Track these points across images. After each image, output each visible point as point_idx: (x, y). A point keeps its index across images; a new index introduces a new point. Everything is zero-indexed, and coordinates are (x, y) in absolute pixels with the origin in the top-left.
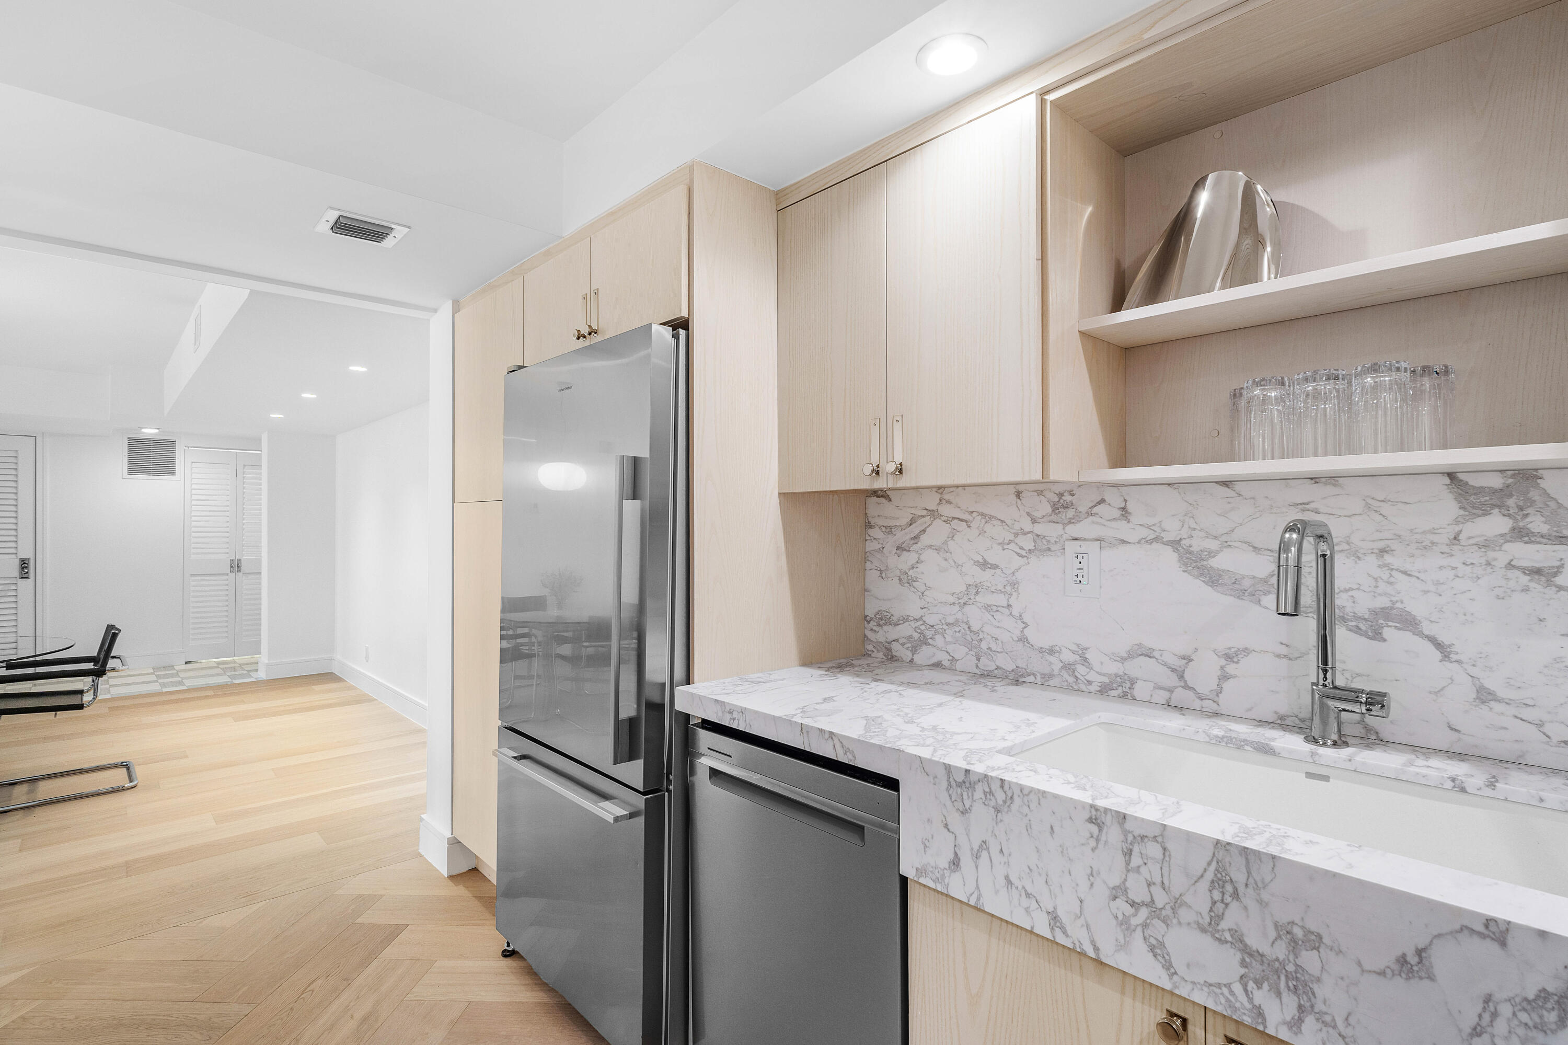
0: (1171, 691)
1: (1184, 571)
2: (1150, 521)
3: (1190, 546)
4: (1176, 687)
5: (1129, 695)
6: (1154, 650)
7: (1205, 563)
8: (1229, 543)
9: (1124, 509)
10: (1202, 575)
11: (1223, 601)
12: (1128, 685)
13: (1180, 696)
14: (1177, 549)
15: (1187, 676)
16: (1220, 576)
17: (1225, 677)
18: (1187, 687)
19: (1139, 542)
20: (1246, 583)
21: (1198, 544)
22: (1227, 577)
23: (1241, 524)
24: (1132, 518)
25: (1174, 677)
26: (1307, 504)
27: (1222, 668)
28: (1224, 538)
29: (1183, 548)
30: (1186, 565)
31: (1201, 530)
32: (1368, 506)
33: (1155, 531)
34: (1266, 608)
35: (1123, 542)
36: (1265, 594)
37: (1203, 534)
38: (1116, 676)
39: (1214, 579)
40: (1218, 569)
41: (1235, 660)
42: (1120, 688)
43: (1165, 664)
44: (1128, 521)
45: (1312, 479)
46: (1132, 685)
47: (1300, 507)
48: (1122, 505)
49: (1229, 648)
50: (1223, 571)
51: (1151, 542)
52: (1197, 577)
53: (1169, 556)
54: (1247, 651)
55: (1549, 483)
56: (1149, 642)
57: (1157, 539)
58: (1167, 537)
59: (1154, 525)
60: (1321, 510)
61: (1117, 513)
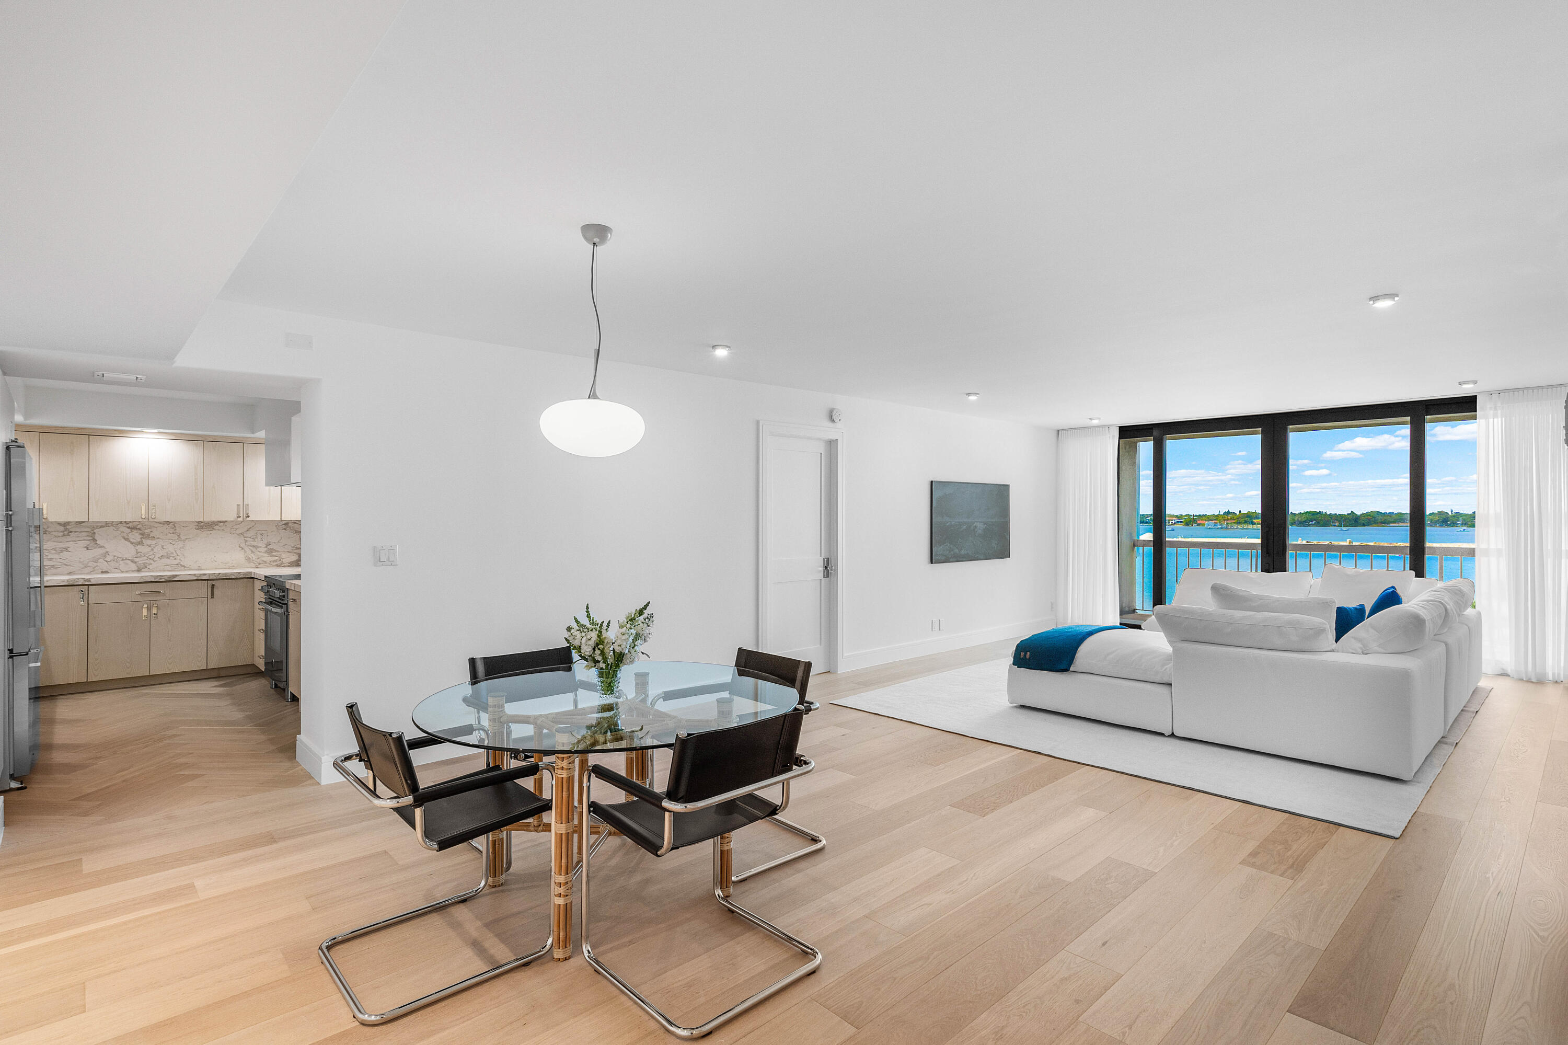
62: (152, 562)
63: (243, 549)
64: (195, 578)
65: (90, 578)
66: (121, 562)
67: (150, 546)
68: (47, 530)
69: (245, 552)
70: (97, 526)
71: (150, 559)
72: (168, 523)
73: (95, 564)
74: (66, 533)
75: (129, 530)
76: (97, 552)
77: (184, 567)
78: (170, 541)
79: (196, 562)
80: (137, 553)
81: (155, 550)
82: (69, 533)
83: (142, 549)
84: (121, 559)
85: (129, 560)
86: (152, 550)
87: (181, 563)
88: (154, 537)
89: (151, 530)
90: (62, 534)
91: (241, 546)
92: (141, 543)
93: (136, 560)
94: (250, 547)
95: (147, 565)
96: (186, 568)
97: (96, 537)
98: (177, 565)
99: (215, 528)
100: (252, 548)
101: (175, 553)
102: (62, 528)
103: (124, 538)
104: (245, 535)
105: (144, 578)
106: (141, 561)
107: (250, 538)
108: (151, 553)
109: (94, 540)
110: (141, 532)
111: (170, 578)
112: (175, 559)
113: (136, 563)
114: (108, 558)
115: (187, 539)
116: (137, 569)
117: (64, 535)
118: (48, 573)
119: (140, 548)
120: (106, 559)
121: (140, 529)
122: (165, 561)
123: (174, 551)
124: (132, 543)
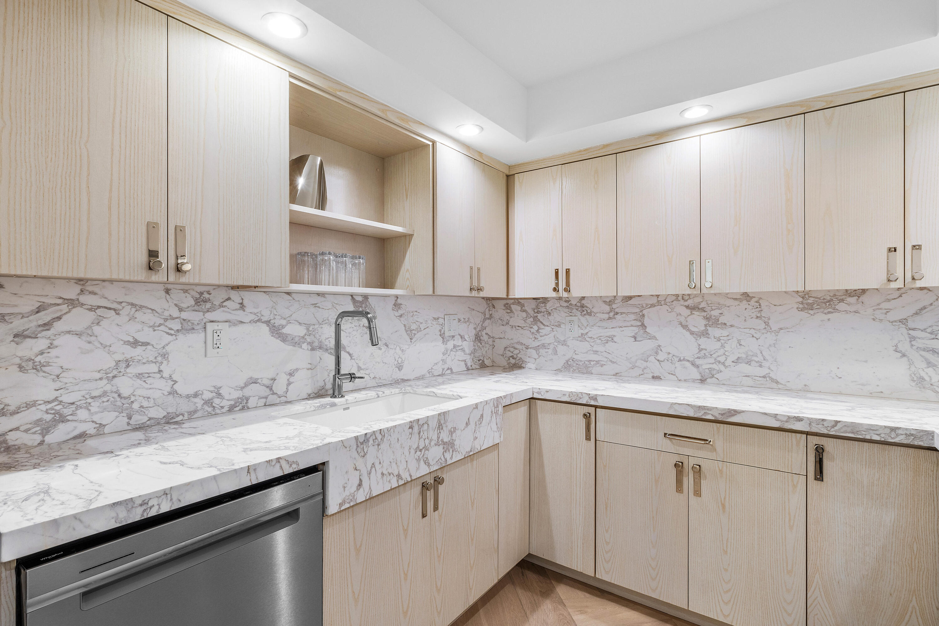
0: (266, 398)
1: (272, 336)
2: (256, 311)
3: (274, 323)
4: (268, 395)
5: (246, 407)
6: (258, 379)
7: (281, 331)
8: (290, 321)
9: (241, 304)
10: (280, 337)
11: (288, 348)
12: (245, 401)
13: (272, 399)
14: (268, 325)
15: (273, 388)
16: (287, 337)
17: (289, 384)
18: (274, 394)
19: (250, 322)
20: (297, 339)
21: (278, 322)
22: (289, 337)
23: (294, 313)
24: (246, 309)
25: (268, 390)
26: (316, 304)
27: (288, 380)
28: (288, 319)
29: (271, 324)
30: (273, 333)
31: (279, 315)
32: (333, 306)
33: (258, 316)
34: (304, 349)
35: (242, 322)
36: (303, 343)
37: (279, 317)
38: (238, 398)
39: (284, 338)
40: (286, 334)
41: (293, 375)
42: (241, 404)
43: (264, 385)
44: (244, 311)
45: (317, 294)
46: (247, 401)
47: (314, 305)
48: (241, 301)
49: (291, 370)
50: (288, 334)
51: (256, 322)
52: (277, 338)
53: (265, 329)
54: (297, 370)
55: (370, 299)
56: (255, 376)
57: (259, 320)
58: (264, 319)
59: (257, 313)
60: (320, 307)
61: (238, 306)
62: (722, 367)
63: (904, 355)
64: (776, 424)
65: (596, 395)
66: (678, 364)
67: (719, 340)
68: (593, 310)
69: (911, 363)
70: (647, 305)
71: (719, 362)
72: (746, 296)
73: (645, 364)
74: (611, 314)
75: (688, 312)
76: (649, 345)
77: (777, 382)
78: (752, 332)
79: (799, 376)
80: (700, 350)
81: (727, 347)
82: (614, 315)
83: (709, 344)
84: (677, 359)
85: (688, 361)
86: (723, 346)
87: (772, 375)
88: (725, 324)
89: (720, 312)
90: (606, 316)
91: (900, 347)
92: (705, 334)
93: (698, 362)
94: (923, 353)
95: (714, 372)
96: (780, 386)
97: (646, 321)
98: (764, 377)
99: (837, 307)
100: (929, 356)
101: (760, 355)
102: (607, 308)
103: (681, 324)
104: (911, 324)
105: (676, 407)
106: (705, 364)
107: (924, 330)
108: (721, 352)
109: (643, 326)
110: (705, 314)
111: (722, 415)
112: (761, 366)
113: (698, 367)
114: (661, 356)
115: (781, 329)
116: (699, 378)
117: (610, 318)
118: (593, 371)
119: (703, 341)
120: (658, 358)
121: (703, 310)
122: (744, 368)
123: (759, 352)
124: (692, 333)
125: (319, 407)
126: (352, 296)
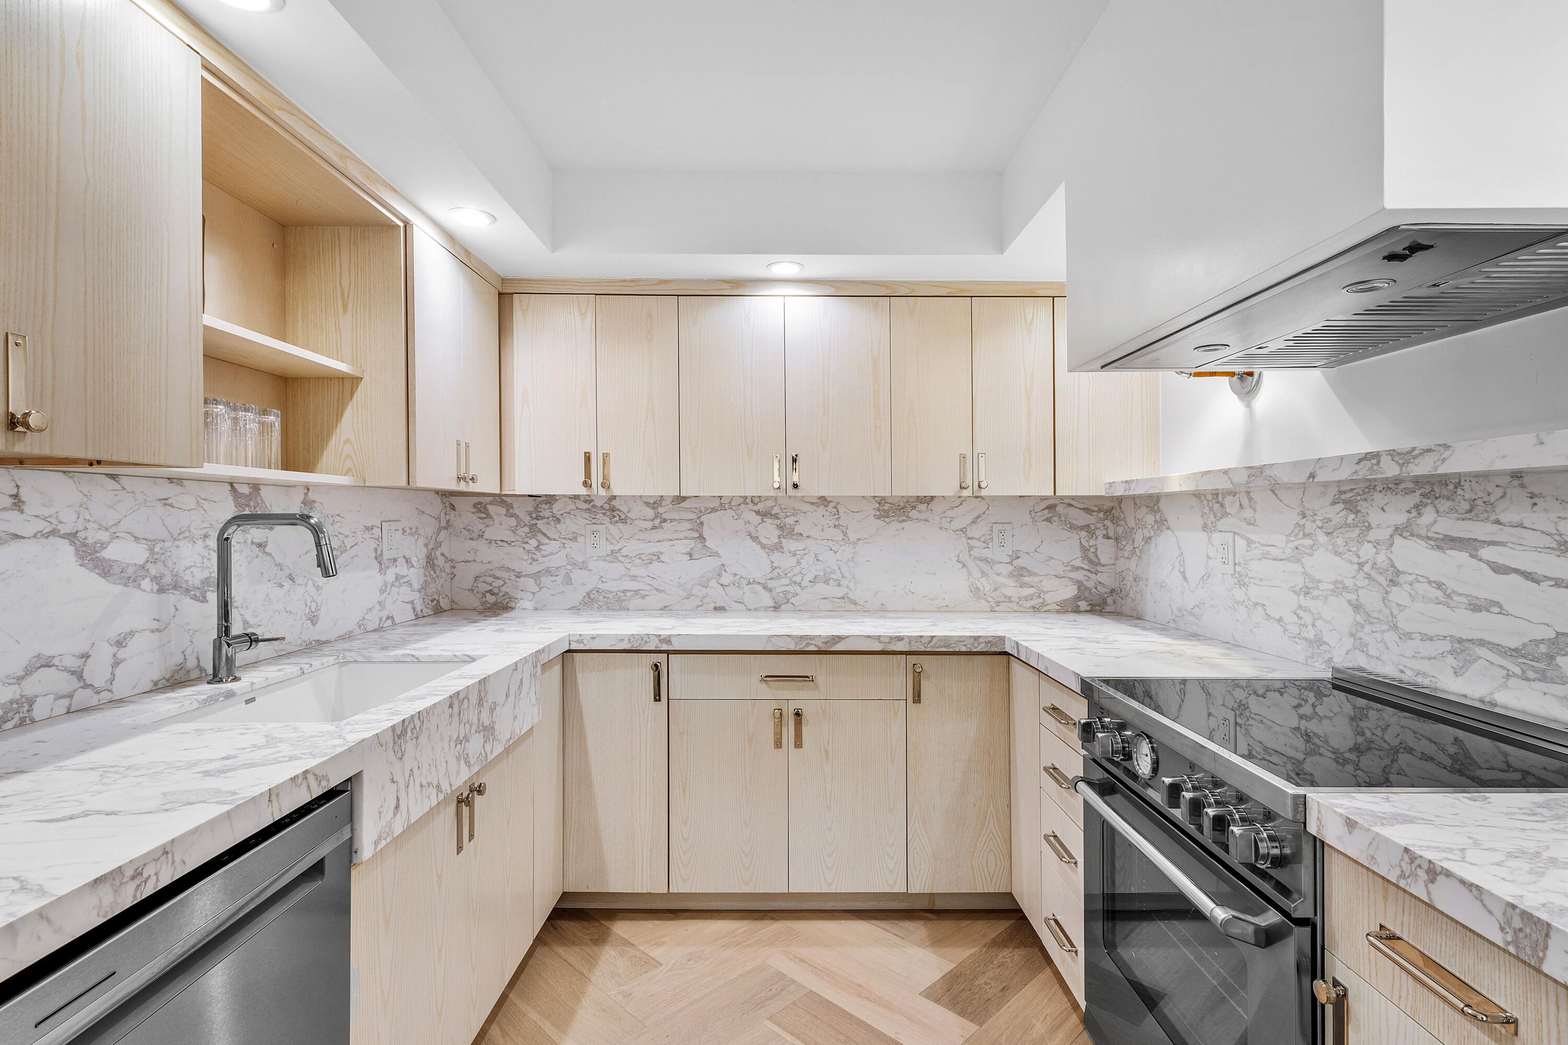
0: (71, 696)
1: (81, 565)
2: (47, 512)
3: (86, 539)
4: (75, 690)
5: (27, 719)
6: (53, 657)
7: (98, 555)
8: (117, 534)
9: (16, 496)
10: (96, 567)
11: (111, 589)
12: (26, 707)
13: (84, 697)
14: (74, 543)
15: (85, 675)
16: (111, 566)
17: (116, 663)
18: (86, 686)
19: (35, 536)
20: (130, 571)
21: (94, 535)
22: (116, 567)
23: (125, 516)
24: (25, 508)
25: (74, 679)
26: (167, 499)
27: (114, 655)
28: (112, 530)
29: (79, 541)
30: (82, 558)
31: (94, 522)
32: (198, 502)
33: (52, 523)
34: (145, 591)
35: (17, 537)
36: (143, 579)
37: (96, 526)
38: (11, 702)
39: (104, 569)
40: (109, 560)
41: (124, 644)
42: (17, 715)
43: (65, 669)
44: (22, 512)
45: (169, 479)
46: (31, 706)
47: (162, 502)
48: (14, 492)
49: (120, 635)
50: (114, 561)
51: (47, 535)
52: (92, 570)
53: (66, 550)
54: (132, 633)
56: (47, 651)
57: (54, 532)
58: (64, 529)
59: (50, 516)
60: (174, 505)
61: (9, 502)
62: (798, 589)
63: (964, 566)
64: (879, 647)
65: (670, 635)
66: (747, 588)
67: (795, 555)
68: (629, 515)
69: (970, 573)
70: (706, 509)
71: (795, 583)
72: (824, 501)
73: (704, 591)
74: (657, 522)
75: (758, 519)
76: (707, 565)
77: (856, 604)
78: (830, 543)
79: (876, 594)
80: (774, 569)
81: (804, 564)
82: (661, 522)
83: (783, 561)
84: (746, 582)
85: (759, 583)
86: (798, 563)
87: (851, 595)
88: (801, 534)
89: (795, 519)
90: (650, 524)
91: (961, 559)
92: (778, 547)
93: (771, 584)
94: (978, 562)
95: (789, 596)
96: (859, 608)
97: (706, 532)
98: (843, 598)
99: (910, 515)
100: (982, 564)
101: (838, 572)
102: (650, 513)
103: (750, 535)
104: (970, 534)
105: (774, 640)
106: (779, 586)
107: (979, 539)
108: (797, 570)
109: (702, 538)
110: (778, 522)
111: (826, 643)
112: (839, 585)
113: (771, 590)
114: (726, 579)
115: (859, 540)
116: (772, 605)
117: (654, 528)
118: (630, 607)
119: (776, 556)
120: (722, 581)
121: (776, 516)
122: (821, 588)
123: (836, 568)
124: (764, 547)
125: (205, 701)
126: (231, 484)
